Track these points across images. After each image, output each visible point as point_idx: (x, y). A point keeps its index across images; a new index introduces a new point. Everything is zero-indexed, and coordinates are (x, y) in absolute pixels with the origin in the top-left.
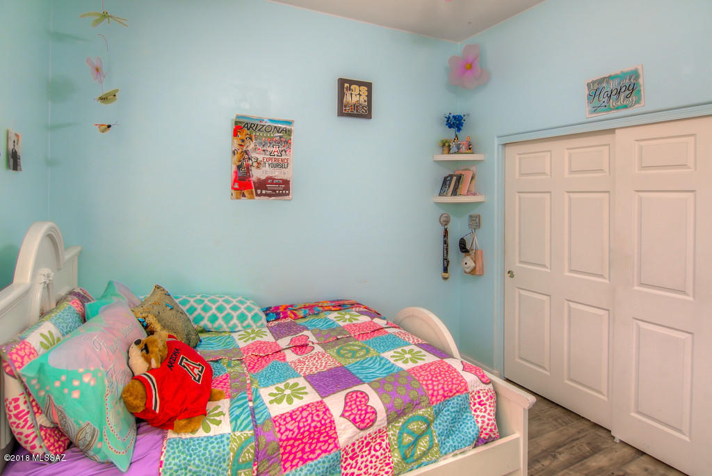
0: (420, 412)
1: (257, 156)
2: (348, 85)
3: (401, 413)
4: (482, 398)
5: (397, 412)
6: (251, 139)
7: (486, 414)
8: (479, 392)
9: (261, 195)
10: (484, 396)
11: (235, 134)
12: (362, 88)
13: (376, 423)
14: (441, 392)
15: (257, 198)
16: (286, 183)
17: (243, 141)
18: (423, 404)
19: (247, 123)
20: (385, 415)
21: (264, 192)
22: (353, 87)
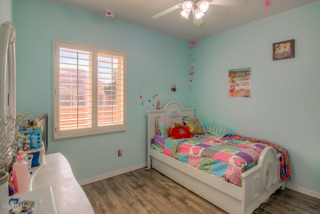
0: (210, 159)
1: (237, 82)
2: (278, 45)
3: (205, 156)
4: (232, 168)
5: (204, 155)
6: (235, 76)
7: (229, 172)
8: (233, 166)
9: (239, 96)
10: (233, 168)
11: (230, 76)
12: (286, 44)
13: (198, 155)
14: (218, 158)
15: (237, 97)
16: (248, 91)
17: (232, 78)
18: (211, 158)
19: (233, 72)
20: (200, 154)
21: (240, 95)
22: (281, 45)
